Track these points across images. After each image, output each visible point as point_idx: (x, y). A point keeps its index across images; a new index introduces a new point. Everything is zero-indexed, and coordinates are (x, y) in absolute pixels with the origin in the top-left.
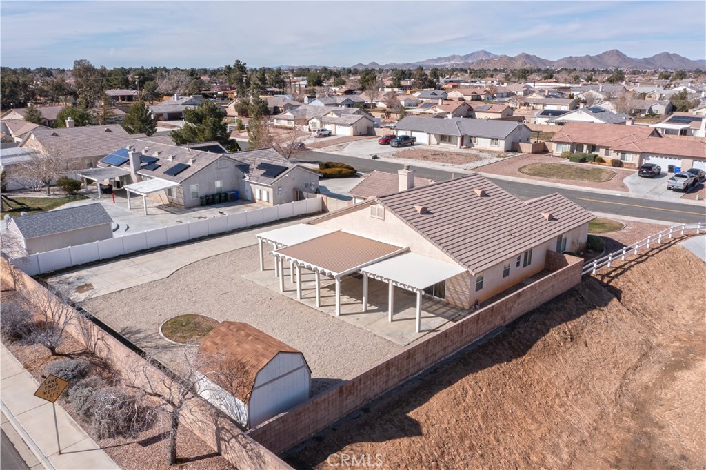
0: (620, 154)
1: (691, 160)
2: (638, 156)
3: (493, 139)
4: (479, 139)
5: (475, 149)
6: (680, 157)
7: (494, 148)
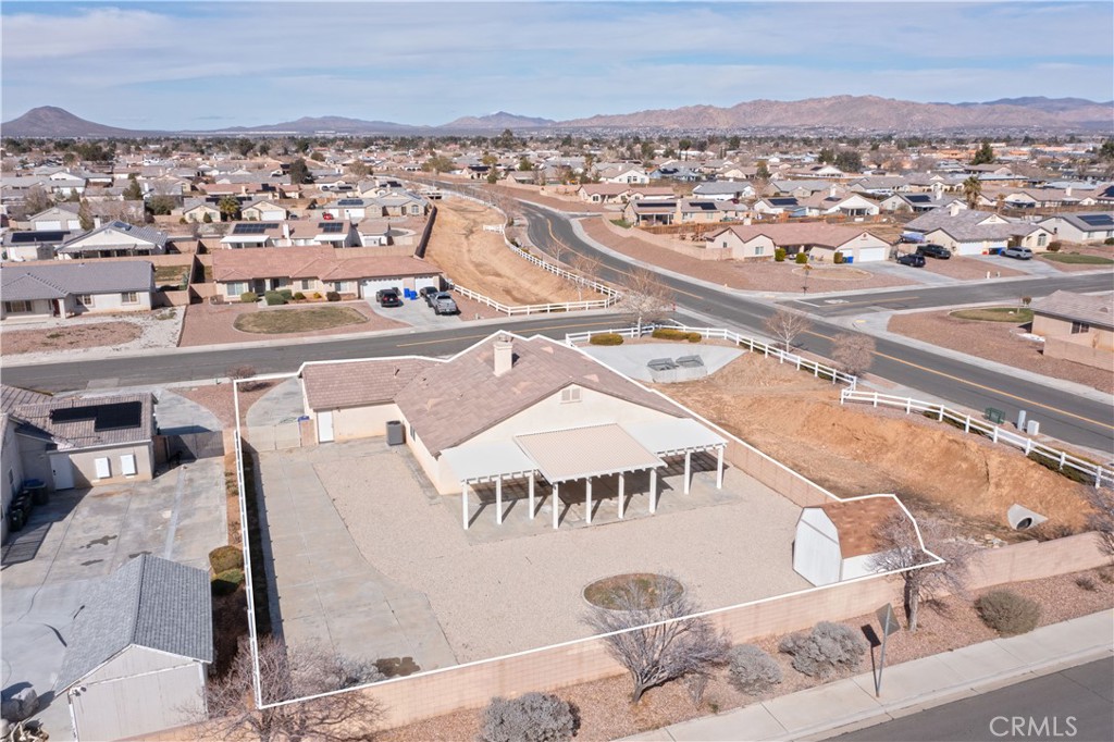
0: (333, 284)
1: (412, 279)
2: (356, 283)
3: (124, 293)
4: (96, 297)
5: (90, 315)
6: (400, 277)
7: (130, 307)
